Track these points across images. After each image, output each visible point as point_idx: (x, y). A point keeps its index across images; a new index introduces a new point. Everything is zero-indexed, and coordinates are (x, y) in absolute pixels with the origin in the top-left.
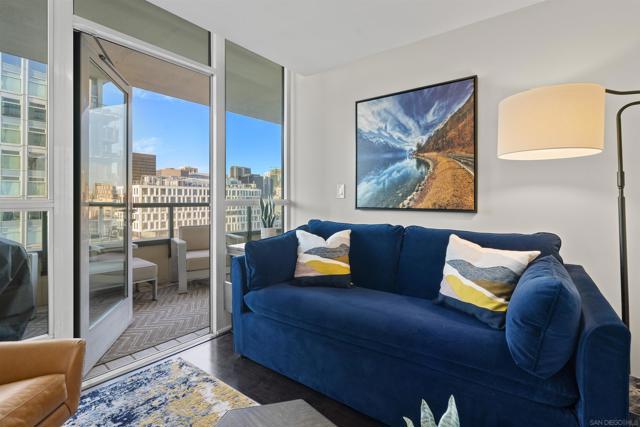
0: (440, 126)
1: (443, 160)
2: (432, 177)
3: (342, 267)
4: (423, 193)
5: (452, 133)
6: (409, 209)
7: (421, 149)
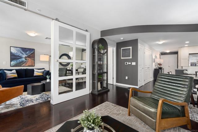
0: (29, 54)
1: (29, 59)
2: (28, 62)
3: (16, 75)
4: (26, 64)
5: (31, 56)
6: (23, 66)
7: (26, 57)
